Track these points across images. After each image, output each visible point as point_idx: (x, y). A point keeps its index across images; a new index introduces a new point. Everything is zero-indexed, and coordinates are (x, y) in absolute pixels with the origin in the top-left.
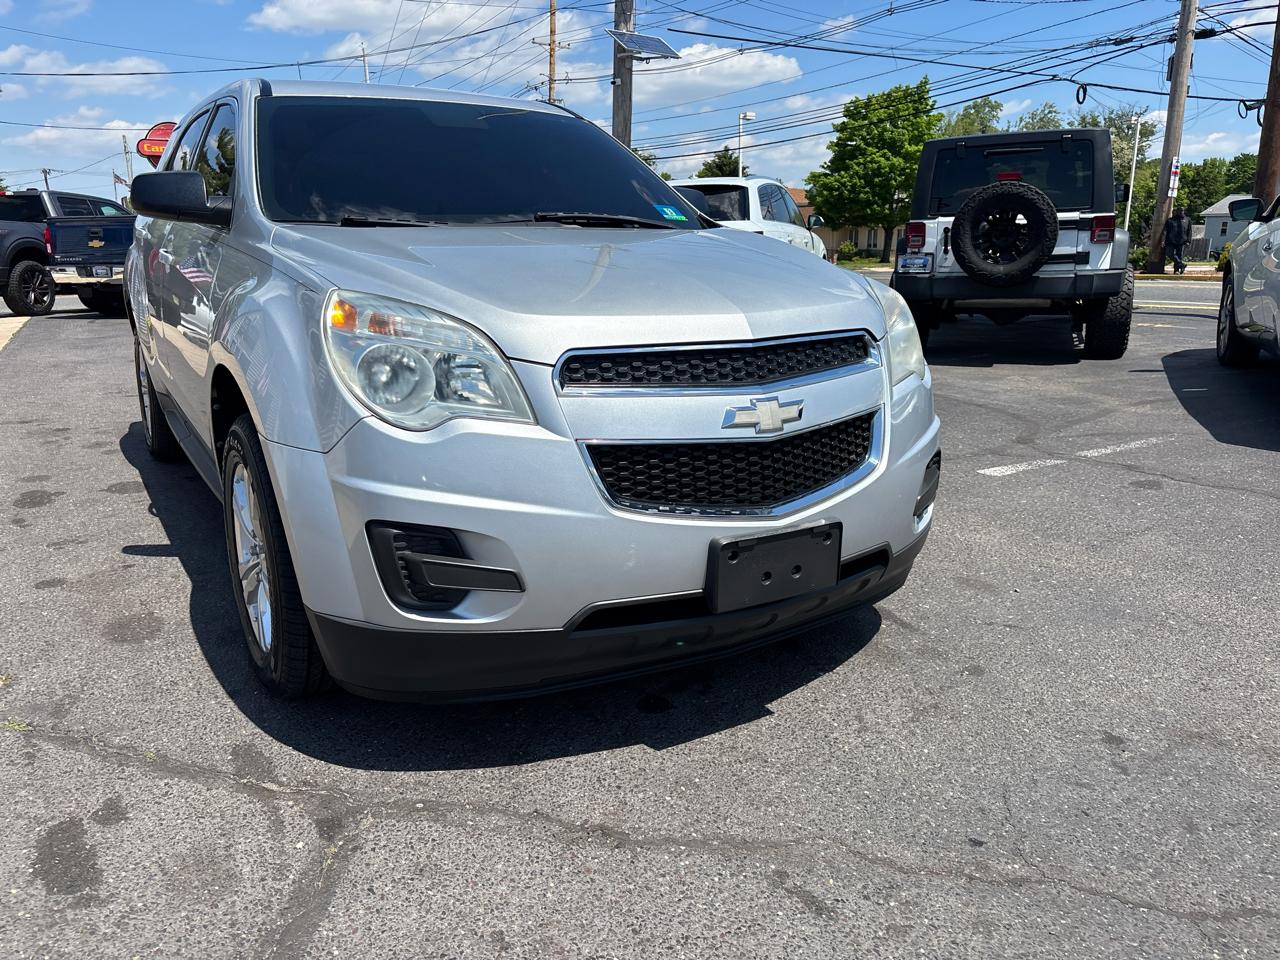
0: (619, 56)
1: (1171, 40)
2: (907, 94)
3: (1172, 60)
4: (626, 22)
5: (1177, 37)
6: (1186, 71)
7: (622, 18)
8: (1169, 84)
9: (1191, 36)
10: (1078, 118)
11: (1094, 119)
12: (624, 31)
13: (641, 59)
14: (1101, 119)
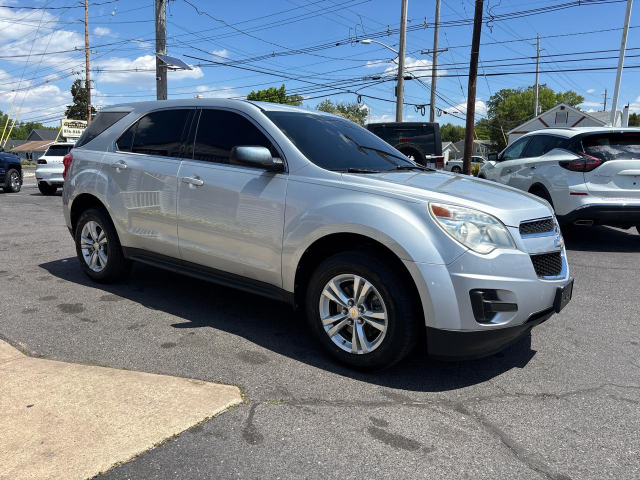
0: (160, 66)
1: (396, 80)
2: (276, 92)
3: (396, 88)
4: (163, 50)
5: (398, 78)
6: (402, 93)
7: (160, 48)
8: (396, 98)
9: (403, 79)
10: (336, 106)
11: (343, 107)
12: (162, 54)
13: (172, 69)
14: (345, 107)
